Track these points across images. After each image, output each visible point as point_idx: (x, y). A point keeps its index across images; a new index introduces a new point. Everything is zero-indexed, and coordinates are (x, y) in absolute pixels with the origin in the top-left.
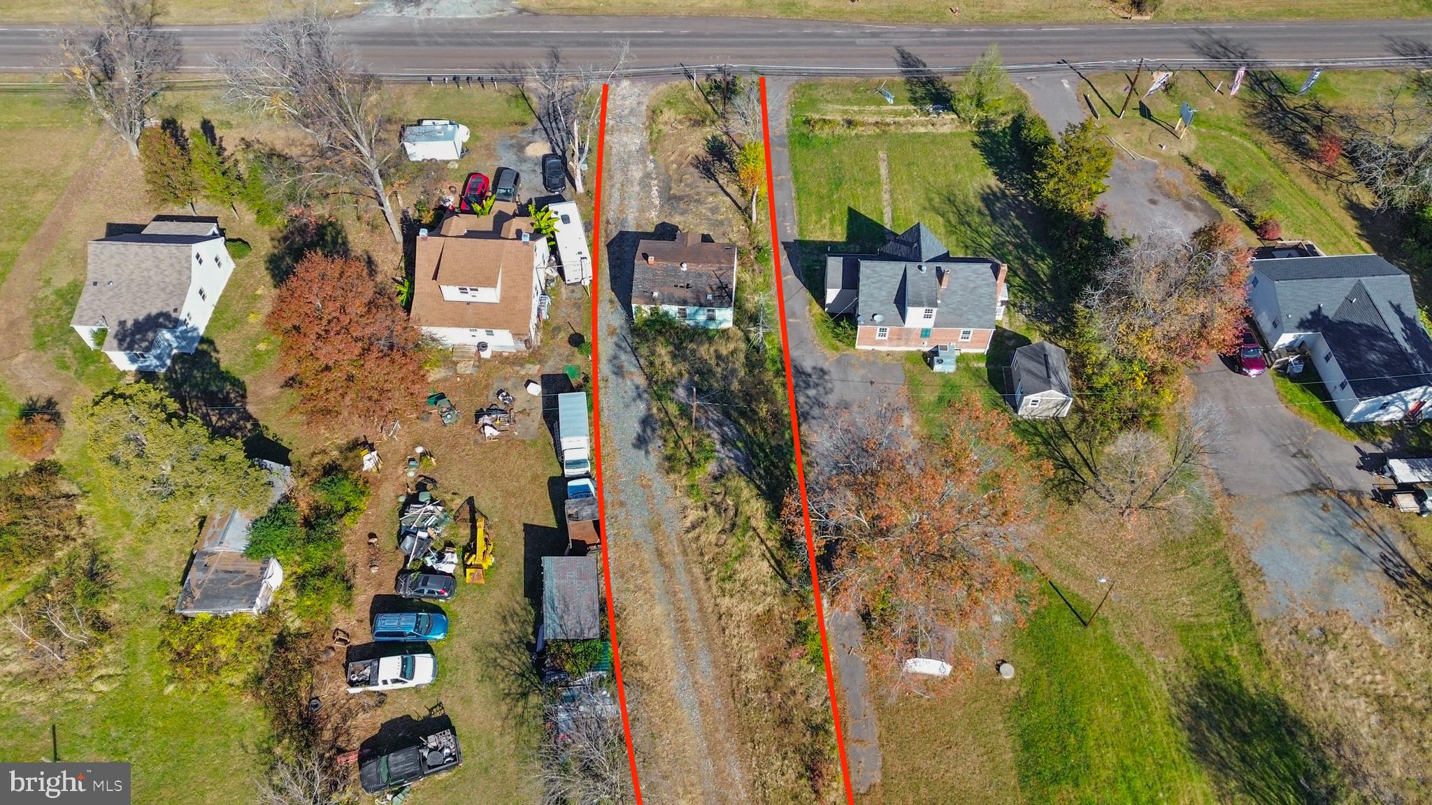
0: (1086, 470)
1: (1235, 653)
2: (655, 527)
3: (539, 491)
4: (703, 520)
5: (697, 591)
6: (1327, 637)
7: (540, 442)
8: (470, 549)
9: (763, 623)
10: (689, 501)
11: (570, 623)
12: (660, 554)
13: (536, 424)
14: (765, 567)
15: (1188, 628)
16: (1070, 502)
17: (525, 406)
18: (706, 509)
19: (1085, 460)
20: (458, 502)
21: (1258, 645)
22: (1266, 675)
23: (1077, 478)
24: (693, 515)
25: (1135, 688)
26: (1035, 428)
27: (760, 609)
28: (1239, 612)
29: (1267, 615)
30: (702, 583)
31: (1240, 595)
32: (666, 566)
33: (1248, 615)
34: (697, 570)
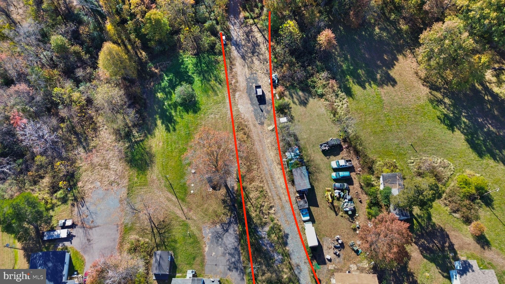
0: (155, 233)
1: (136, 179)
2: (283, 207)
3: (318, 219)
4: (269, 210)
5: (270, 189)
6: (111, 184)
7: (322, 236)
8: (333, 197)
9: (252, 180)
10: (273, 216)
11: (299, 171)
12: (280, 199)
13: (324, 243)
14: (251, 196)
15: (144, 185)
16: (163, 221)
17: (330, 251)
18: (269, 213)
19: (154, 237)
20: (341, 213)
21: (129, 181)
22: (131, 173)
23: (158, 230)
24: (272, 211)
25: (163, 169)
26: (166, 248)
27: (253, 184)
28: (130, 189)
29: (124, 189)
30: (268, 191)
31: (128, 194)
32: (278, 195)
33: (128, 189)
34: (270, 194)
